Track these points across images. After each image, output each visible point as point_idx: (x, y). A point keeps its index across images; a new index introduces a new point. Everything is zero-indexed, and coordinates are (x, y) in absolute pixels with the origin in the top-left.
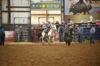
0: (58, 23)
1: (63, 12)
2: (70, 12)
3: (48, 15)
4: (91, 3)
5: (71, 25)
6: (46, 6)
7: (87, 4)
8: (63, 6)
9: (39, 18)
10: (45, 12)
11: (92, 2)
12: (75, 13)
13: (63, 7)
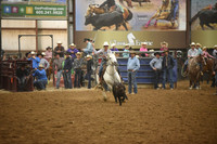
0: (62, 48)
1: (72, 23)
2: (86, 24)
3: (38, 30)
4: (130, 5)
5: (90, 53)
6: (34, 11)
7: (123, 7)
8: (71, 10)
9: (20, 36)
10: (32, 24)
11: (133, 3)
12: (97, 27)
13: (73, 14)
